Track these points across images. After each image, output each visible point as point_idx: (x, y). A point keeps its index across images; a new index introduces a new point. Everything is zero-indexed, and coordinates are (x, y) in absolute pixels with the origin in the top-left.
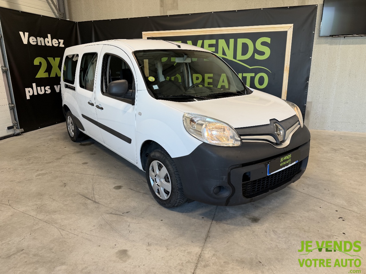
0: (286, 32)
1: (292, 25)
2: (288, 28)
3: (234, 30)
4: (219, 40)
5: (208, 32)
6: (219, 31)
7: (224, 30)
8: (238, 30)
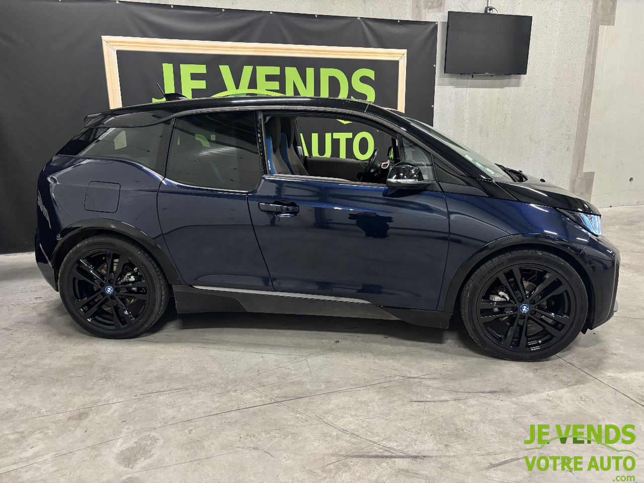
0: (398, 62)
1: (405, 51)
2: (400, 55)
3: (313, 51)
4: (287, 68)
5: (262, 50)
6: (285, 51)
7: (295, 50)
8: (320, 52)
